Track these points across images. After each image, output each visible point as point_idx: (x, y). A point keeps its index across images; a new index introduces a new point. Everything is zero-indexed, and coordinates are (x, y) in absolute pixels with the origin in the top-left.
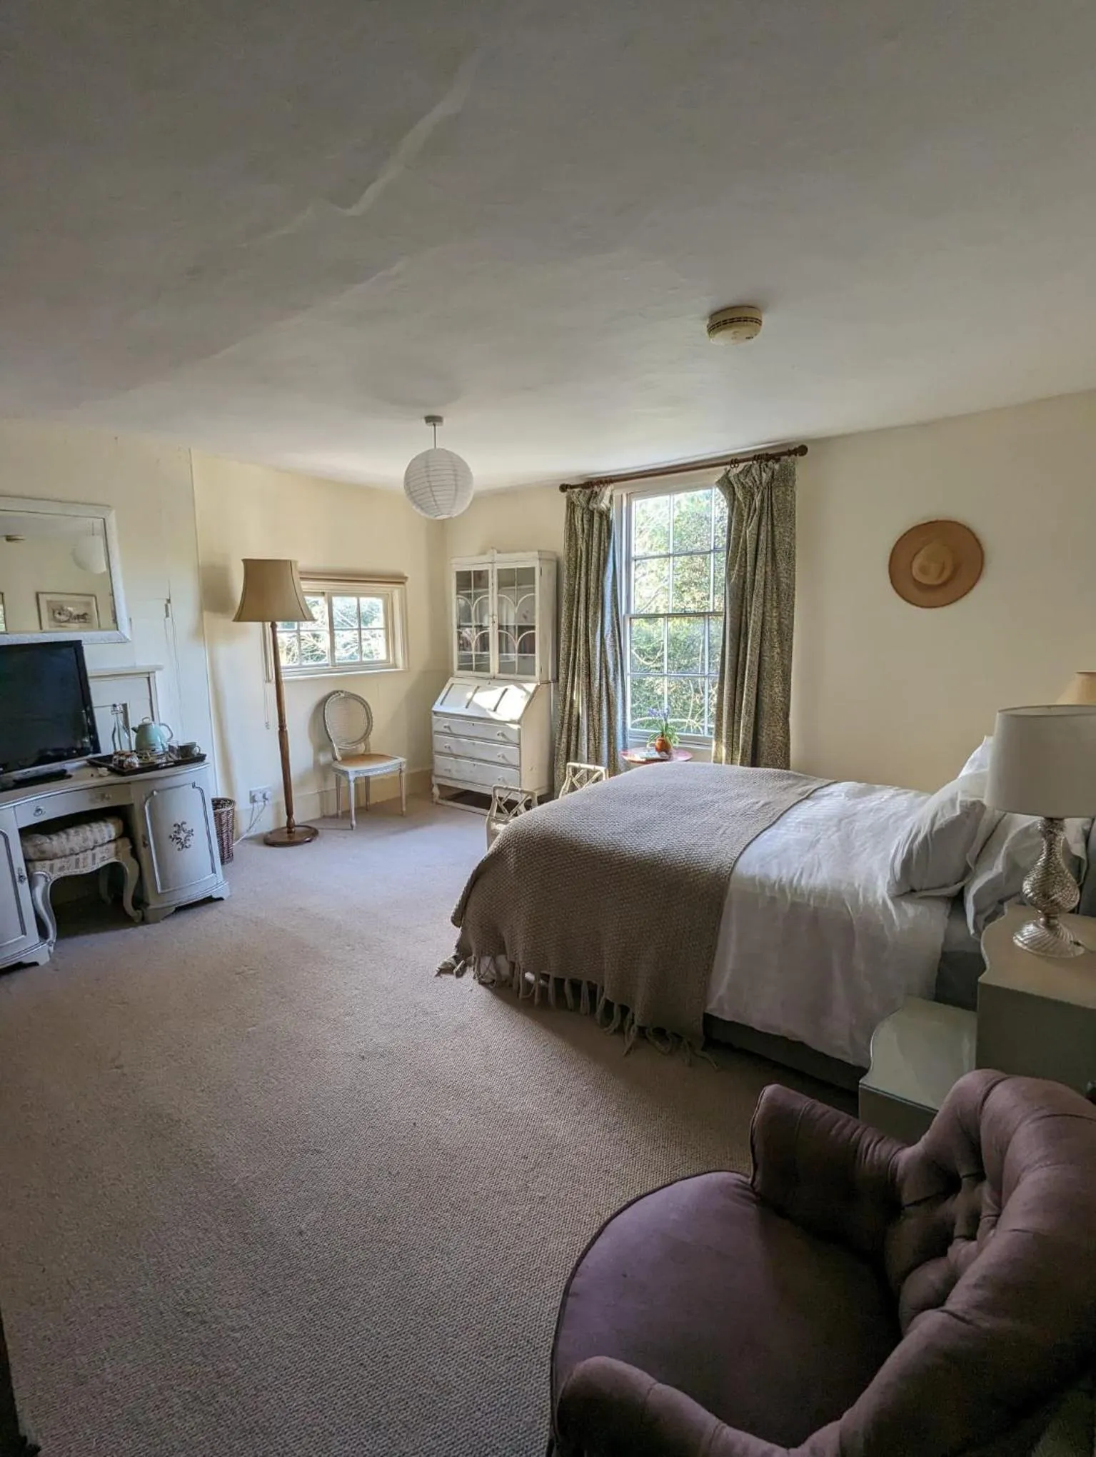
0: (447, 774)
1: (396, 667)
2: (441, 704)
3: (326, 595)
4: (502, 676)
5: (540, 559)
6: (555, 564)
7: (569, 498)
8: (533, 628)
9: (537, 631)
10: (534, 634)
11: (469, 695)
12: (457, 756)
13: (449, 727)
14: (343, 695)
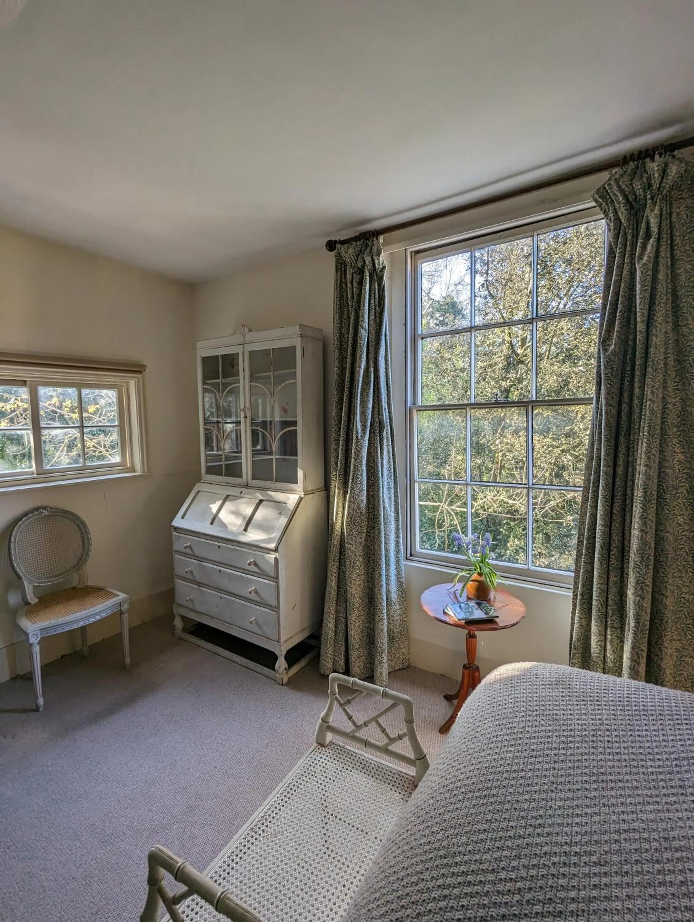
0: (189, 605)
1: (134, 471)
2: (183, 518)
3: (28, 383)
4: (255, 483)
5: (301, 336)
6: (321, 343)
7: (339, 257)
8: (294, 423)
9: (299, 428)
10: (296, 431)
11: (214, 508)
12: (199, 584)
13: (190, 547)
14: (46, 513)
